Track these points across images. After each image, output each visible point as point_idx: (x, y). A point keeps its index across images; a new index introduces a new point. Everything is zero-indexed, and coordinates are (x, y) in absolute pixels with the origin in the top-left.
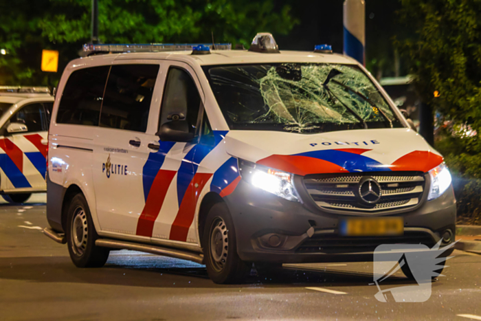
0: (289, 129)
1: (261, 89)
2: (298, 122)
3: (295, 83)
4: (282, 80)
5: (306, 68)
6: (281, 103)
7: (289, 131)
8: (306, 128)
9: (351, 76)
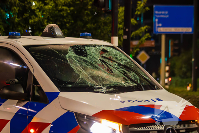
0: (97, 90)
1: (69, 62)
2: (101, 86)
3: (85, 58)
4: (77, 56)
5: (88, 48)
6: (84, 72)
7: (98, 92)
8: (107, 90)
9: (114, 53)
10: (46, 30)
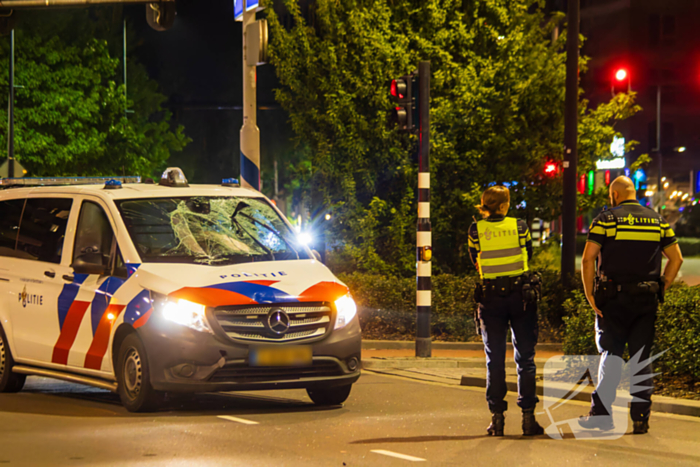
0: (199, 261)
1: (171, 222)
2: (207, 254)
3: (204, 216)
4: (192, 213)
5: (215, 201)
6: (191, 235)
8: (216, 261)
9: (258, 208)
10: (165, 176)
